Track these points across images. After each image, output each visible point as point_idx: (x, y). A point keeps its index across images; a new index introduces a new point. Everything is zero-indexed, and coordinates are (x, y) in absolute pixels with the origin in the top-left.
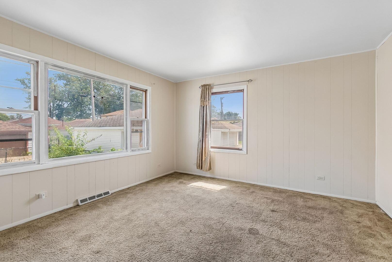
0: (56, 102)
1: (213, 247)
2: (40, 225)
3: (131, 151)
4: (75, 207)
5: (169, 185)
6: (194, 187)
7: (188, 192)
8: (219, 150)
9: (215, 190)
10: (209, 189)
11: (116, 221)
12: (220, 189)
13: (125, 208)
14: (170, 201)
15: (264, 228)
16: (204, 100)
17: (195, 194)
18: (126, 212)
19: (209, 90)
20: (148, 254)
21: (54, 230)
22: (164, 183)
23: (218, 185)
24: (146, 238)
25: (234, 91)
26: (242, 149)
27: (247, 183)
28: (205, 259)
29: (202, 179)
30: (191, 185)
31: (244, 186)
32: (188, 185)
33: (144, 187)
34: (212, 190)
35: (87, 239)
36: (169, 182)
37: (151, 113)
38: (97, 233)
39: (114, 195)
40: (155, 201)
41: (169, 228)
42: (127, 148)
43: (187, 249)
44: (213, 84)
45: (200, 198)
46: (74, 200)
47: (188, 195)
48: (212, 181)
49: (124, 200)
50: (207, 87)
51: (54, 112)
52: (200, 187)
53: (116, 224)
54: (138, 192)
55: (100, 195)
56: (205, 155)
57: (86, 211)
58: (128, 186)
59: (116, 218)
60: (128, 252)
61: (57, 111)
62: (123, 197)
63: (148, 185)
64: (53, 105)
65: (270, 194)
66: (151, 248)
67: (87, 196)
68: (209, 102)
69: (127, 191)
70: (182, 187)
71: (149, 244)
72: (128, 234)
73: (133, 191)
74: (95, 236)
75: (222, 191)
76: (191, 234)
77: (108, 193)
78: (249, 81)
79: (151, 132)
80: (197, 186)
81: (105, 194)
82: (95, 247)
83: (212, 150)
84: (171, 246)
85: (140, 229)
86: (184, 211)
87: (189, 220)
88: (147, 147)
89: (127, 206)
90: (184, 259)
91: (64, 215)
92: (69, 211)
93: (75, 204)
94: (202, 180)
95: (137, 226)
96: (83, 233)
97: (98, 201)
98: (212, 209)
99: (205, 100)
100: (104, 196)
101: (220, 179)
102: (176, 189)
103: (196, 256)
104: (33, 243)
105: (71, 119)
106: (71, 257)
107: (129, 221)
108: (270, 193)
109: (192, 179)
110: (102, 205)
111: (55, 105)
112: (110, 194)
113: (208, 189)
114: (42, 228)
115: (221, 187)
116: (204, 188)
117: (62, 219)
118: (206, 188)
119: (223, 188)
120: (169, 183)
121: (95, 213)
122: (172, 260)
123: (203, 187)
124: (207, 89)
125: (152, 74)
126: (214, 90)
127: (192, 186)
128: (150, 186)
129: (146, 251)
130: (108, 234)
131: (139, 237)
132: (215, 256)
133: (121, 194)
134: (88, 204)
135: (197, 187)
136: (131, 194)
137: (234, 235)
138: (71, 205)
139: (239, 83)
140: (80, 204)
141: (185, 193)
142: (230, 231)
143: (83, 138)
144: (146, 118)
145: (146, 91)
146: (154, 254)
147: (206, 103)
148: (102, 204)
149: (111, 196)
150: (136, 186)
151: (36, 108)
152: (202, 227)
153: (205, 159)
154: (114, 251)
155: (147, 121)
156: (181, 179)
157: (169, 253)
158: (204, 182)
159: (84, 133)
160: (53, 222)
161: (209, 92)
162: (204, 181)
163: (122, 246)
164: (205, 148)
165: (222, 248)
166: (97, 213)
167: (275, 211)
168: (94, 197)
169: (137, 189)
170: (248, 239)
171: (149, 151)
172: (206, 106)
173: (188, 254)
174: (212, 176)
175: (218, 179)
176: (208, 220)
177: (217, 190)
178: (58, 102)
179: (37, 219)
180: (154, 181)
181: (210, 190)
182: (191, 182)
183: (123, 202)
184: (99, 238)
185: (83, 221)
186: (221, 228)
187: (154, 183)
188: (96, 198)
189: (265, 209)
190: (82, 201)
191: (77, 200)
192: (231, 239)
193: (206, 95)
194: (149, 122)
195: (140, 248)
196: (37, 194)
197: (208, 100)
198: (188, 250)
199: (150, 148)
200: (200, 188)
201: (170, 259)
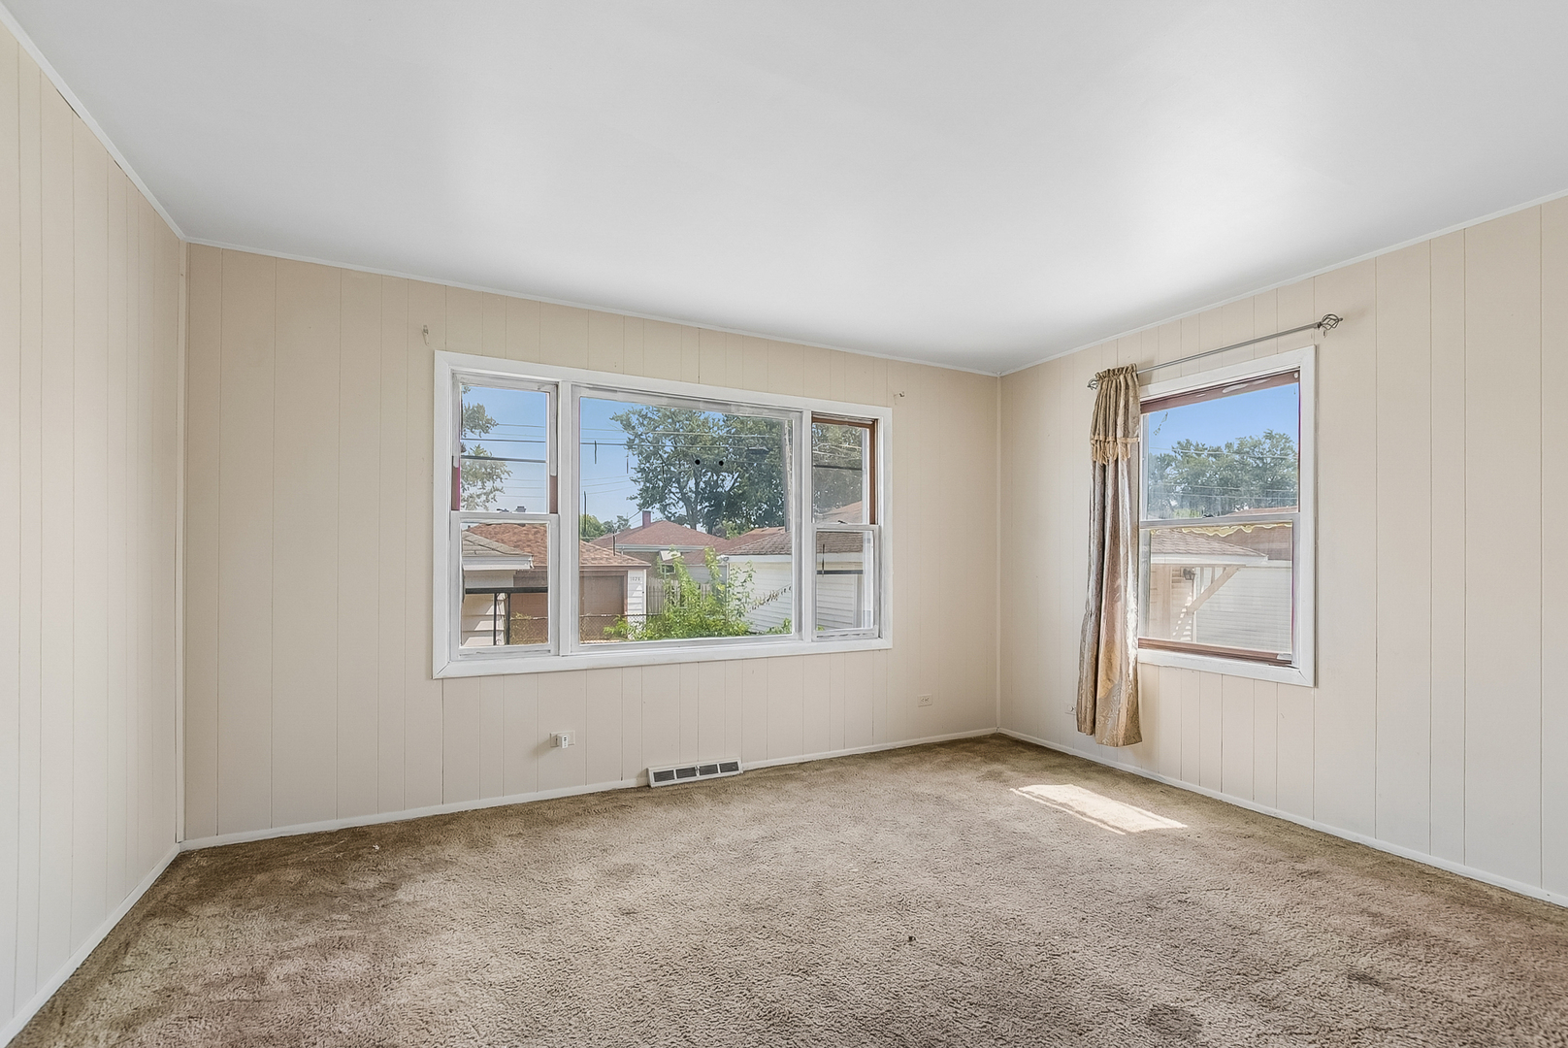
0: (705, 475)
1: (956, 1012)
2: (550, 814)
3: (815, 638)
4: (638, 789)
5: (944, 777)
6: (1036, 800)
7: (996, 813)
8: (1175, 657)
9: (1118, 828)
10: (1096, 819)
11: (713, 848)
12: (1142, 829)
13: (757, 819)
14: (907, 830)
15: (1239, 1024)
16: (1106, 436)
17: (1021, 827)
18: (755, 833)
19: (1131, 393)
20: (741, 958)
21: (572, 834)
22: (928, 766)
23: (1150, 814)
24: (763, 916)
25: (1250, 383)
26: (1290, 662)
27: (1312, 830)
28: (897, 1035)
29: (1095, 775)
30: (1025, 789)
31: (1287, 838)
32: (1014, 790)
33: (854, 769)
34: (1103, 826)
35: (624, 873)
36: (947, 766)
37: (891, 505)
38: (651, 867)
39: (749, 775)
40: (857, 820)
41: (848, 909)
42: (800, 628)
43: (861, 988)
44: (1152, 361)
45: (1028, 844)
46: (640, 769)
47: (989, 824)
48: (1133, 791)
49: (769, 798)
50: (1122, 377)
51: (699, 508)
52: (1061, 804)
53: (710, 857)
54: (823, 780)
55: (709, 769)
56: (1107, 675)
57: (658, 804)
58: (802, 756)
59: (719, 840)
60: (695, 937)
61: (707, 504)
62: (772, 788)
63: (872, 764)
64: (697, 484)
65: (1412, 905)
66: (757, 946)
67: (673, 765)
68: (1129, 446)
69: (792, 772)
70: (988, 790)
71: (760, 936)
72: (724, 892)
73: (810, 775)
74: (644, 872)
75: (1146, 838)
76: (907, 949)
77: (733, 766)
78: (1319, 325)
79: (892, 573)
80: (1048, 800)
81: (726, 767)
82: (629, 897)
83: (1146, 655)
84: (819, 961)
85: (763, 888)
86: (936, 871)
87: (930, 905)
88: (877, 627)
89: (768, 815)
90: (832, 1009)
91: (608, 805)
92: (623, 796)
93: (643, 782)
94: (1087, 778)
95: (759, 877)
96: (620, 859)
97: (700, 784)
98: (1050, 893)
99: (1110, 438)
100: (720, 774)
101: (1178, 792)
102: (955, 796)
103: (874, 1016)
104: (520, 851)
105: (740, 529)
106: (571, 906)
107: (749, 857)
108: (1417, 900)
109: (1048, 768)
110: (703, 797)
111: (702, 485)
112: (741, 771)
113: (1090, 817)
114: (551, 822)
115: (1154, 822)
116: (1071, 812)
117: (598, 813)
118: (1083, 814)
119: (1164, 827)
120: (950, 768)
121: (677, 814)
122: (797, 998)
123: (1071, 808)
124: (1117, 390)
125: (896, 358)
126: (1154, 391)
127: (1027, 796)
128: (874, 770)
129: (742, 950)
130: (675, 876)
131: (746, 908)
132: (940, 1041)
133: (769, 779)
134: (671, 788)
135: (1048, 804)
136: (795, 784)
137: (1069, 1006)
138: (632, 783)
139: (1275, 340)
140: (653, 784)
141: (984, 815)
142: (1063, 986)
143: (741, 589)
144: (873, 521)
145: (873, 425)
146: (756, 966)
147: (1114, 449)
148: (706, 795)
149: (740, 777)
150: (831, 761)
151: (554, 510)
152: (961, 939)
153: (1109, 694)
154: (664, 922)
155: (877, 532)
156: (1004, 762)
157: (798, 978)
158: (1093, 790)
159: (746, 575)
160: (578, 814)
161: (1131, 399)
162: (1093, 784)
163: (691, 917)
164: (1111, 643)
165: (985, 1026)
166: (680, 815)
167: (1377, 984)
168: (691, 772)
169: (828, 771)
170: (1124, 1037)
171: (885, 643)
172: (1117, 461)
173: (854, 1002)
174: (1143, 770)
175: (1168, 790)
176: (1003, 926)
177: (1122, 830)
178: (709, 474)
179: (552, 800)
180: (898, 755)
181: (1094, 822)
182: (1031, 780)
183: (765, 801)
184: (648, 880)
185: (638, 829)
186: (1032, 966)
187: (895, 760)
188: (698, 775)
189: (1316, 959)
190: (659, 776)
191: (647, 770)
192: (1046, 1015)
193: (1116, 414)
194: (883, 537)
195: (731, 937)
196: (554, 733)
197: (1126, 435)
198: (861, 992)
199: (888, 632)
200: (1058, 811)
201: (790, 994)
